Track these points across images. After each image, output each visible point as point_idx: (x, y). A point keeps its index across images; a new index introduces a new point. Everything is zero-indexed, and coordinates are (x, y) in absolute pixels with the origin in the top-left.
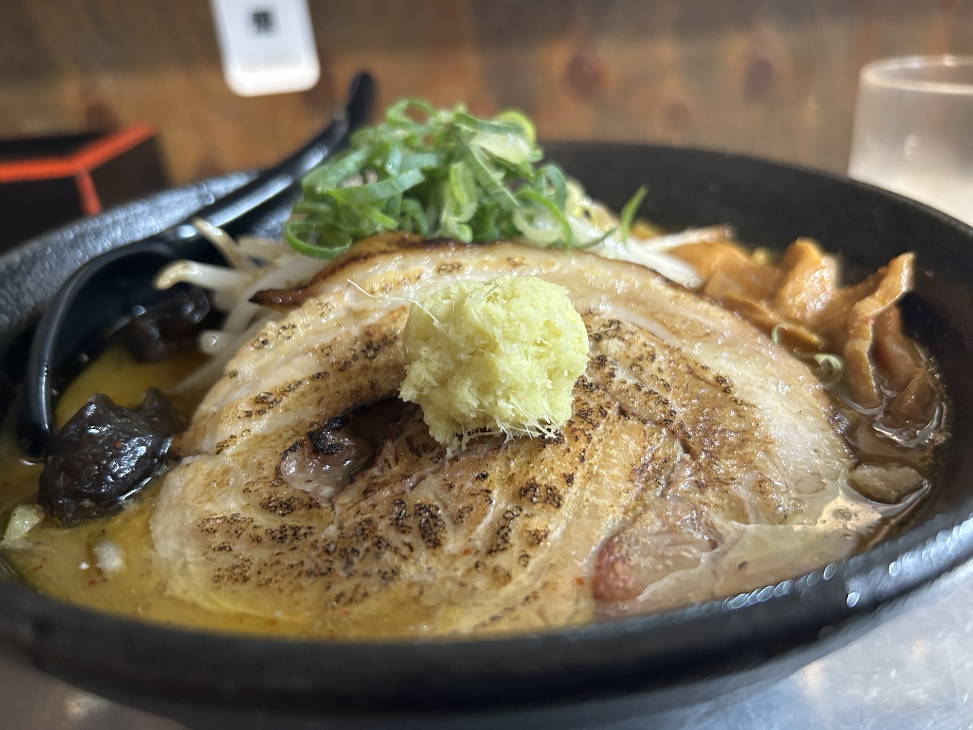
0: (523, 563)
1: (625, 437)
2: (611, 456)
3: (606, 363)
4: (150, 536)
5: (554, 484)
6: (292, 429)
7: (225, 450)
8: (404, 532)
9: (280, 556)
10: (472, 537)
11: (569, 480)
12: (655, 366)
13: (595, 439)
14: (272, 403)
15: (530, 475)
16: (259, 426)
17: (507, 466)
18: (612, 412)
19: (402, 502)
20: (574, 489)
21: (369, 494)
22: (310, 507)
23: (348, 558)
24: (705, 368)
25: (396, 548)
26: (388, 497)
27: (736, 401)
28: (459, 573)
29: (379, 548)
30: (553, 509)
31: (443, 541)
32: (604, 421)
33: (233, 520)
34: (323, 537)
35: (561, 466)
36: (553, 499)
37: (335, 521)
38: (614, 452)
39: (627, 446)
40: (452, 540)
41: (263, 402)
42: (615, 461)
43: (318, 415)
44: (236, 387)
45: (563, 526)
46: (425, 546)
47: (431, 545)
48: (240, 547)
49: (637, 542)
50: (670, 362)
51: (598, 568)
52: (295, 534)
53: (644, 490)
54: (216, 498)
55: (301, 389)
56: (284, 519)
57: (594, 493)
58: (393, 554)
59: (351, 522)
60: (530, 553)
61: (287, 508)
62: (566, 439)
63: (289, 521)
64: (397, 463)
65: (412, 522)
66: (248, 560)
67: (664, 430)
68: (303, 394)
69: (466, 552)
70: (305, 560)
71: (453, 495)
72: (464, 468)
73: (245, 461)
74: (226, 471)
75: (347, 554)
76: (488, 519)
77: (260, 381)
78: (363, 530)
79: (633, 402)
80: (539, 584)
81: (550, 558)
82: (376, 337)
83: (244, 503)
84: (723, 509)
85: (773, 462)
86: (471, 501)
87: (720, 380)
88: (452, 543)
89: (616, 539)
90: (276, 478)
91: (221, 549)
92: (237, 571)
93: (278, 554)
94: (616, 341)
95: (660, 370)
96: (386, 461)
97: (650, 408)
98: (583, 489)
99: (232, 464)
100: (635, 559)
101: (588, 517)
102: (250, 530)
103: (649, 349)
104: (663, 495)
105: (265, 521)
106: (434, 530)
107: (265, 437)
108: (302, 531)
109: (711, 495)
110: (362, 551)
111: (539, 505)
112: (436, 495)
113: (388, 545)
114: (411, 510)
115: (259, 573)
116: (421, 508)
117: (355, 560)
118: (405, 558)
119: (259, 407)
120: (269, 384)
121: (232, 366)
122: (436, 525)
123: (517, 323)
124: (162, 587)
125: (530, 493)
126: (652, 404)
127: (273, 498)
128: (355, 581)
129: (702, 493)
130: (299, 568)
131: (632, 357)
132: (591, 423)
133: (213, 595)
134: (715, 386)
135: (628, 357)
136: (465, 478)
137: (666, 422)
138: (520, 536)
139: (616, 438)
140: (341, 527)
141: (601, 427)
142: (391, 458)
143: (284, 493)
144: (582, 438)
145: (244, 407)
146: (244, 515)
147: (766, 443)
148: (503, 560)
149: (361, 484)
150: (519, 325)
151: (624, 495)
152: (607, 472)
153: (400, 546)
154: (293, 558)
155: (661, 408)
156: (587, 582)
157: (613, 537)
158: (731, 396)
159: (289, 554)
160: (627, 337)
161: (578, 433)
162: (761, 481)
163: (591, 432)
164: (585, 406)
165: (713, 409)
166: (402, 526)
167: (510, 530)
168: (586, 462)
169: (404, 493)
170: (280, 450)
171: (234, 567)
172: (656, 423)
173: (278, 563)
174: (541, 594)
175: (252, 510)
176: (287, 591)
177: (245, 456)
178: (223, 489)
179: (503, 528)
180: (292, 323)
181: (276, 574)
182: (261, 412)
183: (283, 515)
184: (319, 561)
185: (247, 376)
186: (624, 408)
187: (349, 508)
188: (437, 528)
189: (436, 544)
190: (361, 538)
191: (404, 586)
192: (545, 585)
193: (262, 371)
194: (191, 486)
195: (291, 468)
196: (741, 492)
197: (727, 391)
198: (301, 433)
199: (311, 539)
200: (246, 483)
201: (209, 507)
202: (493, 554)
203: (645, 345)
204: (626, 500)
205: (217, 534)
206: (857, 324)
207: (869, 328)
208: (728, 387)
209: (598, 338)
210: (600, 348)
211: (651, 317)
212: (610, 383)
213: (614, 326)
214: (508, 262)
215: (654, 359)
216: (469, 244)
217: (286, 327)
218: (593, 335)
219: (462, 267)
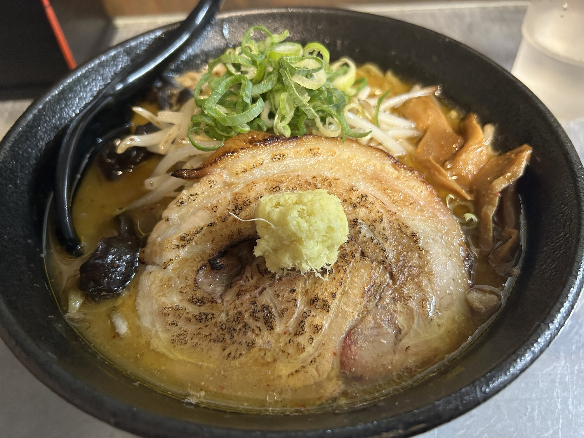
0: (310, 342)
1: (362, 271)
2: (354, 282)
3: (357, 224)
5: (327, 299)
6: (201, 256)
7: (168, 267)
8: (256, 320)
9: (201, 329)
10: (288, 325)
11: (334, 296)
12: (382, 225)
13: (348, 271)
14: (189, 240)
15: (316, 293)
17: (305, 284)
18: (358, 255)
19: (255, 303)
20: (336, 301)
21: (239, 297)
22: (212, 302)
23: (231, 333)
24: (407, 227)
25: (253, 330)
26: (249, 299)
27: (419, 248)
28: (281, 345)
29: (246, 329)
30: (325, 312)
31: (274, 327)
32: (353, 260)
33: (176, 309)
34: (219, 320)
35: (330, 287)
36: (326, 307)
37: (224, 311)
38: (356, 280)
39: (363, 276)
40: (279, 326)
41: (184, 240)
42: (356, 285)
43: (212, 249)
44: (169, 227)
45: (329, 321)
46: (266, 329)
47: (269, 328)
48: (181, 323)
49: (362, 333)
50: (390, 222)
51: (343, 348)
52: (206, 318)
53: (368, 302)
54: (166, 295)
55: (203, 232)
56: (201, 308)
57: (345, 304)
58: (252, 334)
59: (232, 312)
60: (313, 337)
61: (201, 303)
62: (334, 271)
63: (203, 309)
64: (252, 279)
65: (260, 314)
66: (186, 331)
67: (382, 267)
68: (204, 235)
69: (285, 333)
70: (212, 333)
71: (279, 300)
72: (284, 284)
73: (179, 274)
74: (170, 279)
75: (232, 331)
77: (181, 224)
78: (238, 318)
79: (368, 250)
80: (316, 354)
81: (322, 340)
82: (240, 202)
83: (181, 298)
84: (403, 314)
85: (431, 286)
86: (288, 304)
87: (413, 235)
88: (279, 328)
89: (353, 331)
90: (195, 286)
91: (173, 324)
92: (181, 337)
93: (199, 328)
94: (364, 209)
95: (384, 229)
96: (247, 277)
97: (376, 253)
98: (340, 300)
99: (172, 275)
100: (360, 343)
101: (341, 318)
102: (185, 315)
103: (380, 214)
104: (377, 305)
105: (192, 310)
106: (270, 321)
107: (187, 260)
108: (210, 316)
109: (399, 306)
110: (238, 329)
111: (319, 310)
112: (271, 300)
113: (249, 327)
114: (259, 308)
115: (192, 339)
116: (265, 307)
117: (235, 335)
118: (257, 335)
119: (182, 243)
120: (187, 227)
121: (166, 214)
122: (271, 318)
123: (313, 232)
124: (148, 344)
125: (315, 303)
126: (377, 251)
127: (194, 297)
128: (236, 346)
129: (395, 304)
130: (210, 338)
131: (371, 219)
132: (346, 262)
133: (172, 350)
134: (410, 238)
135: (369, 220)
136: (285, 291)
137: (383, 262)
138: (310, 327)
139: (358, 271)
140: (227, 315)
141: (351, 264)
142: (249, 275)
143: (199, 294)
144: (342, 271)
145: (175, 242)
146: (181, 305)
147: (430, 273)
148: (302, 340)
149: (235, 289)
151: (359, 306)
152: (352, 292)
153: (255, 328)
154: (206, 332)
155: (381, 253)
156: (338, 354)
157: (351, 330)
158: (417, 245)
159: (204, 329)
160: (369, 206)
161: (340, 268)
162: (423, 300)
163: (346, 267)
164: (345, 252)
165: (407, 252)
166: (255, 317)
167: (305, 324)
168: (343, 285)
169: (256, 297)
170: (195, 269)
171: (180, 335)
172: (378, 262)
173: (199, 333)
174: (317, 360)
175: (185, 302)
176: (205, 350)
177: (179, 270)
178: (170, 289)
179: (302, 322)
180: (195, 193)
181: (200, 340)
182: (184, 246)
183: (200, 306)
184: (219, 334)
185: (175, 222)
186: (363, 251)
187: (230, 304)
188: (272, 319)
189: (271, 328)
190: (237, 323)
191: (257, 350)
192: (320, 355)
193: (182, 218)
194: (154, 286)
195: (201, 278)
196: (413, 304)
197: (416, 242)
198: (205, 259)
199: (214, 321)
200: (180, 287)
201: (164, 299)
202: (297, 336)
203: (378, 212)
204: (360, 307)
205: (170, 316)
206: (491, 196)
207: (497, 199)
208: (417, 240)
209: (355, 207)
210: (355, 213)
211: (384, 191)
212: (358, 237)
213: (364, 199)
214: (310, 152)
215: (382, 221)
216: (289, 139)
217: (193, 194)
218: (352, 204)
219: (285, 156)
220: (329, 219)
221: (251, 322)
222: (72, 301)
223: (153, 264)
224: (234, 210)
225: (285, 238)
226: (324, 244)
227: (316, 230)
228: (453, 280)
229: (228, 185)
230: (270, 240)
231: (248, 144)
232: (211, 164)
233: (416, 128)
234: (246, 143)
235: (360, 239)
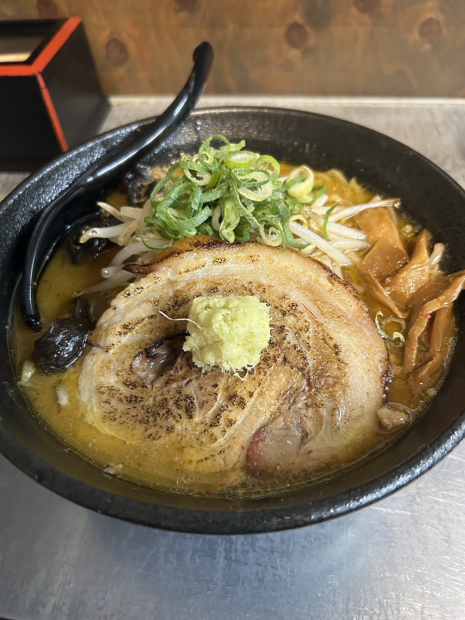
0: (223, 434)
1: (282, 375)
2: (273, 384)
3: (284, 331)
4: (79, 388)
5: (244, 397)
6: (139, 345)
7: (110, 351)
8: (179, 408)
9: (129, 410)
10: (206, 416)
11: (251, 395)
12: (307, 334)
13: (268, 373)
14: (130, 329)
15: (235, 390)
16: (125, 339)
17: (227, 381)
18: (280, 360)
19: (180, 392)
20: (253, 399)
21: (168, 385)
22: (143, 387)
23: (155, 417)
24: (331, 338)
25: (175, 416)
26: (175, 388)
27: (339, 360)
28: (197, 433)
29: (168, 415)
30: (241, 409)
31: (193, 416)
32: (274, 364)
33: (111, 389)
34: (147, 404)
35: (249, 386)
36: (242, 404)
37: (153, 396)
38: (274, 383)
39: (281, 380)
40: (198, 416)
41: (127, 328)
42: (274, 387)
43: (150, 339)
44: (115, 315)
45: (243, 417)
46: (186, 417)
47: (189, 417)
48: (114, 402)
49: (271, 432)
50: (316, 331)
51: (252, 443)
52: (136, 401)
53: (282, 404)
54: (105, 375)
55: (144, 322)
56: (133, 390)
57: (260, 403)
58: (173, 419)
59: (159, 398)
60: (226, 430)
61: (134, 386)
62: (255, 372)
63: (135, 392)
64: (181, 370)
65: (182, 403)
66: (116, 410)
67: (300, 373)
68: (145, 325)
69: (202, 423)
70: (139, 414)
71: (202, 393)
72: (209, 379)
73: (118, 358)
74: (110, 362)
75: (156, 414)
76: (214, 408)
77: (126, 314)
78: (163, 404)
79: (290, 356)
80: (227, 445)
81: (233, 435)
82: (180, 299)
83: (117, 380)
84: (313, 420)
85: (345, 397)
86: (209, 397)
87: (336, 346)
88: (197, 418)
89: (263, 429)
90: (130, 370)
91: (107, 402)
92: (112, 414)
93: (128, 409)
94: (292, 318)
95: (309, 338)
96: (177, 368)
97: (297, 360)
98: (256, 400)
99: (112, 358)
100: (267, 441)
101: (255, 416)
102: (118, 395)
103: (307, 324)
104: (290, 408)
105: (125, 391)
106: (191, 410)
107: (127, 346)
108: (139, 399)
109: (310, 412)
110: (161, 414)
111: (236, 406)
112: (195, 392)
113: (172, 414)
114: (183, 397)
115: (121, 417)
116: (188, 397)
117: (158, 418)
118: (177, 421)
119: (125, 330)
120: (131, 317)
121: (114, 303)
122: (192, 408)
123: (233, 335)
124: (83, 416)
125: (233, 399)
126: (299, 358)
127: (128, 380)
128: (157, 428)
129: (307, 410)
130: (136, 418)
131: (297, 327)
132: (268, 365)
133: (102, 425)
134: (333, 349)
136: (208, 385)
137: (302, 369)
138: (225, 421)
139: (277, 374)
140: (155, 400)
141: (272, 368)
142: (179, 367)
143: (133, 378)
144: (262, 373)
145: (119, 329)
146: (116, 386)
147: (345, 386)
148: (216, 431)
149: (165, 377)
150: (234, 336)
151: (272, 407)
152: (269, 393)
153: (176, 415)
154: (133, 412)
155: (302, 361)
156: (245, 448)
157: (262, 428)
158: (338, 357)
159: (133, 409)
160: (298, 315)
161: (261, 370)
162: (334, 409)
163: (267, 370)
164: (268, 355)
165: (328, 363)
166: (179, 405)
167: (221, 417)
168: (261, 386)
169: (182, 387)
170: (133, 356)
171: (111, 412)
172: (298, 368)
173: (128, 413)
174: (226, 450)
175: (119, 384)
176: (130, 429)
177: (118, 355)
178: (108, 370)
179: (219, 415)
180: (141, 286)
181: (127, 419)
182: (125, 333)
183: (132, 389)
184: (144, 416)
185: (121, 311)
186: (286, 357)
187: (159, 391)
188: (193, 409)
189: (191, 417)
190: (161, 408)
191: (175, 435)
192: (229, 446)
193: (128, 309)
194: (95, 366)
195: (137, 363)
196: (324, 412)
197: (337, 353)
198: (142, 347)
199: (142, 403)
200: (117, 370)
201: (102, 379)
202: (212, 427)
203: (306, 321)
204: (273, 408)
205: (105, 394)
206: (421, 317)
207: (426, 321)
208: (338, 352)
209: (284, 314)
210: (284, 320)
211: (314, 302)
212: (283, 343)
213: (294, 308)
214: (251, 258)
215: (308, 330)
216: (232, 244)
217: (139, 287)
218: (282, 312)
219: (226, 261)
220: (250, 326)
221: (174, 409)
222: (25, 371)
223: (98, 346)
224: (173, 306)
225: (209, 338)
226: (245, 347)
227: (236, 334)
228: (368, 393)
229: (171, 283)
230: (197, 338)
231: (193, 246)
232: (158, 262)
233: (367, 240)
234: (192, 246)
235: (284, 345)
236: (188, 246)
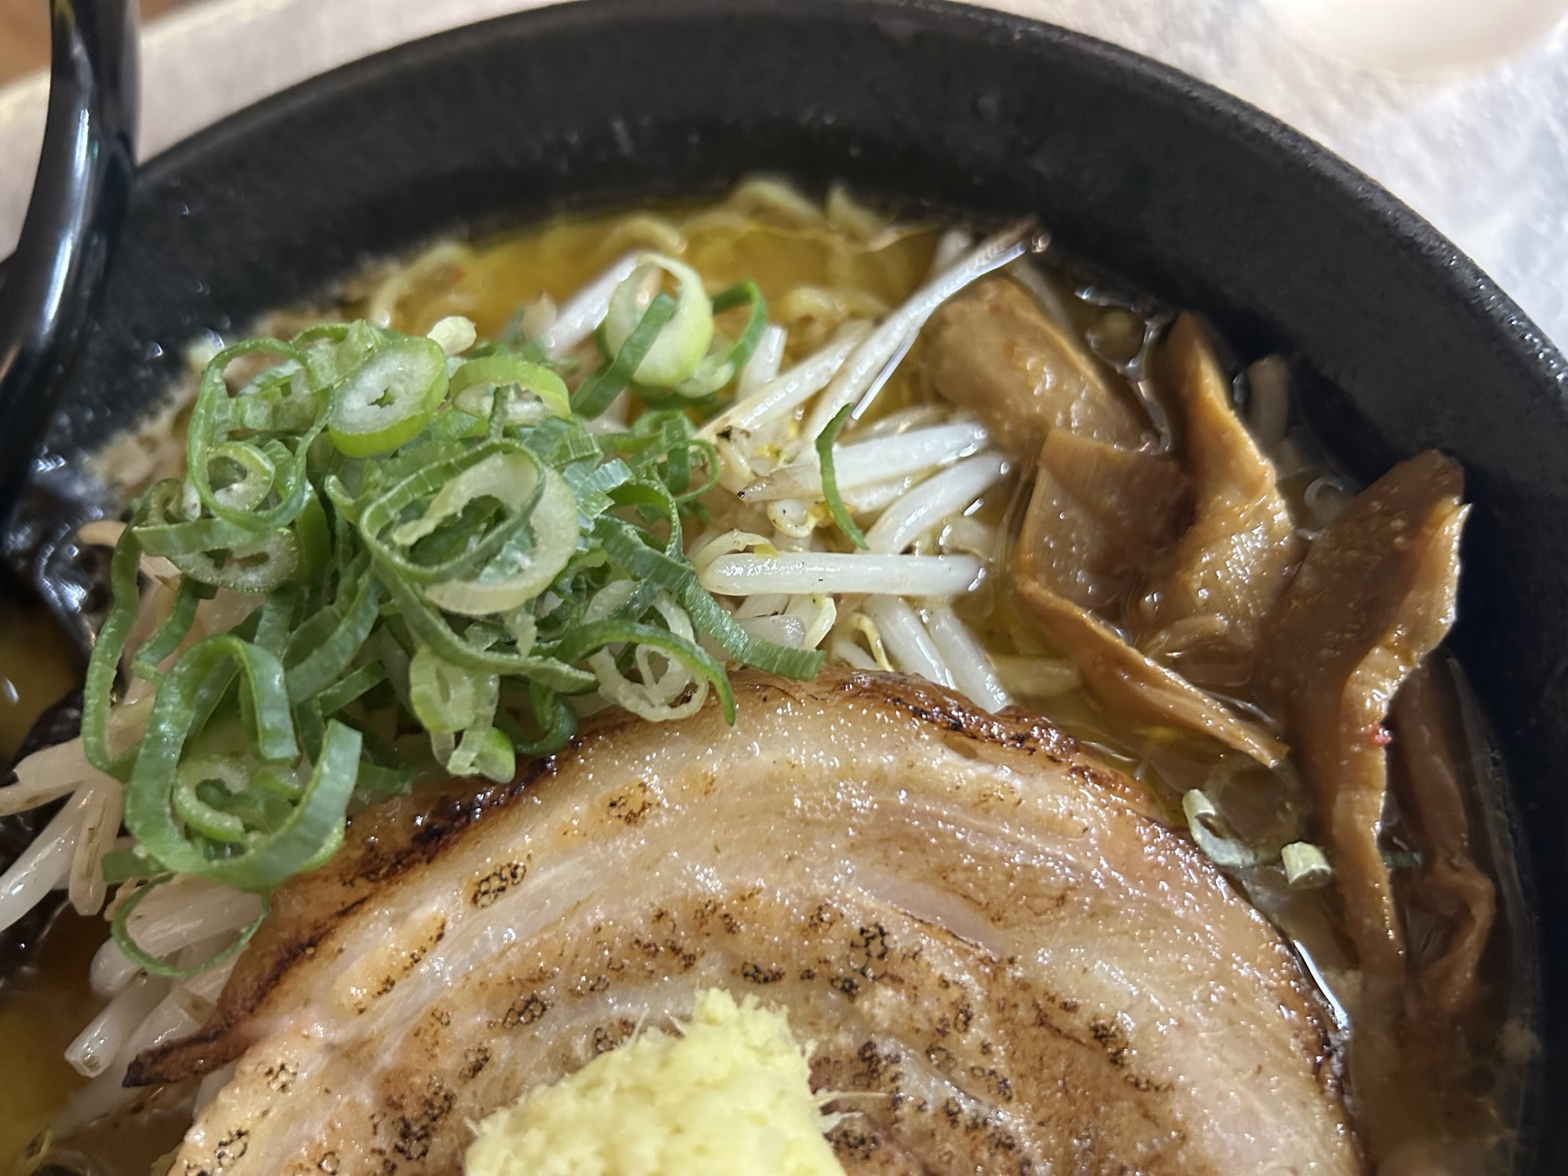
3: (880, 1067)
12: (973, 1032)
24: (1069, 1008)
27: (1137, 1085)
50: (1000, 1004)
82: (411, 1110)
87: (1102, 1035)
94: (886, 994)
95: (985, 1047)
103: (954, 993)
131: (924, 1026)
134: (1092, 1048)
135: (918, 1031)
155: (1000, 1159)
158: (1125, 1072)
160: (904, 972)
180: (234, 1130)
186: (933, 1170)
197: (1116, 1060)
203: (945, 984)
206: (1357, 749)
207: (1381, 759)
208: (1120, 1051)
209: (849, 989)
210: (856, 1014)
211: (942, 883)
212: (897, 1120)
213: (875, 948)
214: (614, 812)
215: (969, 1018)
216: (514, 785)
217: (225, 1139)
218: (839, 984)
219: (520, 871)
224: (399, 1150)
231: (360, 882)
233: (993, 446)
234: (352, 883)
235: (905, 1128)
236: (337, 894)
